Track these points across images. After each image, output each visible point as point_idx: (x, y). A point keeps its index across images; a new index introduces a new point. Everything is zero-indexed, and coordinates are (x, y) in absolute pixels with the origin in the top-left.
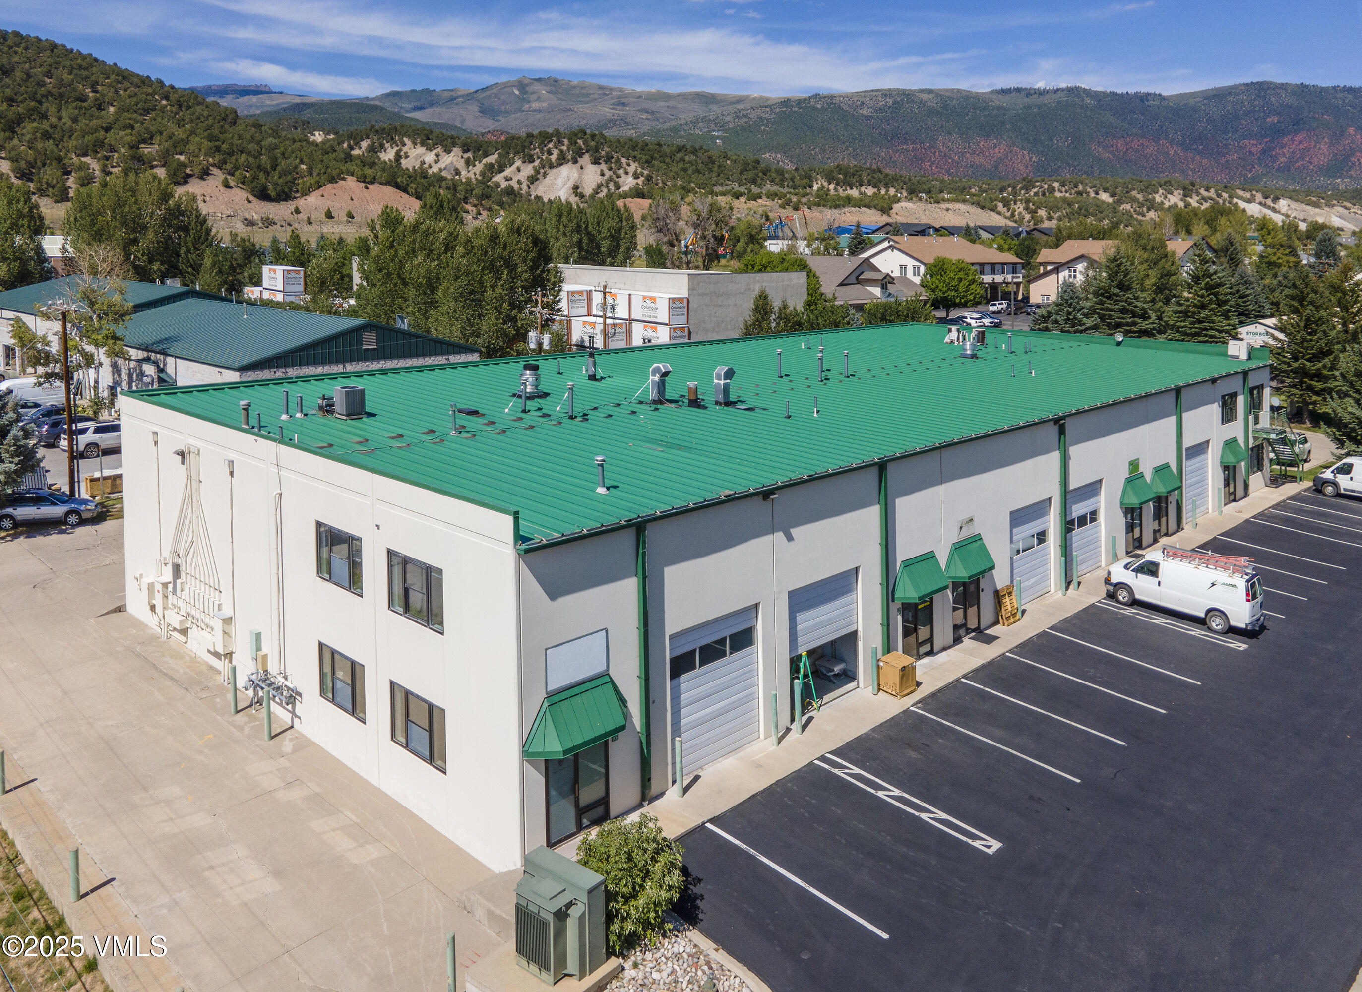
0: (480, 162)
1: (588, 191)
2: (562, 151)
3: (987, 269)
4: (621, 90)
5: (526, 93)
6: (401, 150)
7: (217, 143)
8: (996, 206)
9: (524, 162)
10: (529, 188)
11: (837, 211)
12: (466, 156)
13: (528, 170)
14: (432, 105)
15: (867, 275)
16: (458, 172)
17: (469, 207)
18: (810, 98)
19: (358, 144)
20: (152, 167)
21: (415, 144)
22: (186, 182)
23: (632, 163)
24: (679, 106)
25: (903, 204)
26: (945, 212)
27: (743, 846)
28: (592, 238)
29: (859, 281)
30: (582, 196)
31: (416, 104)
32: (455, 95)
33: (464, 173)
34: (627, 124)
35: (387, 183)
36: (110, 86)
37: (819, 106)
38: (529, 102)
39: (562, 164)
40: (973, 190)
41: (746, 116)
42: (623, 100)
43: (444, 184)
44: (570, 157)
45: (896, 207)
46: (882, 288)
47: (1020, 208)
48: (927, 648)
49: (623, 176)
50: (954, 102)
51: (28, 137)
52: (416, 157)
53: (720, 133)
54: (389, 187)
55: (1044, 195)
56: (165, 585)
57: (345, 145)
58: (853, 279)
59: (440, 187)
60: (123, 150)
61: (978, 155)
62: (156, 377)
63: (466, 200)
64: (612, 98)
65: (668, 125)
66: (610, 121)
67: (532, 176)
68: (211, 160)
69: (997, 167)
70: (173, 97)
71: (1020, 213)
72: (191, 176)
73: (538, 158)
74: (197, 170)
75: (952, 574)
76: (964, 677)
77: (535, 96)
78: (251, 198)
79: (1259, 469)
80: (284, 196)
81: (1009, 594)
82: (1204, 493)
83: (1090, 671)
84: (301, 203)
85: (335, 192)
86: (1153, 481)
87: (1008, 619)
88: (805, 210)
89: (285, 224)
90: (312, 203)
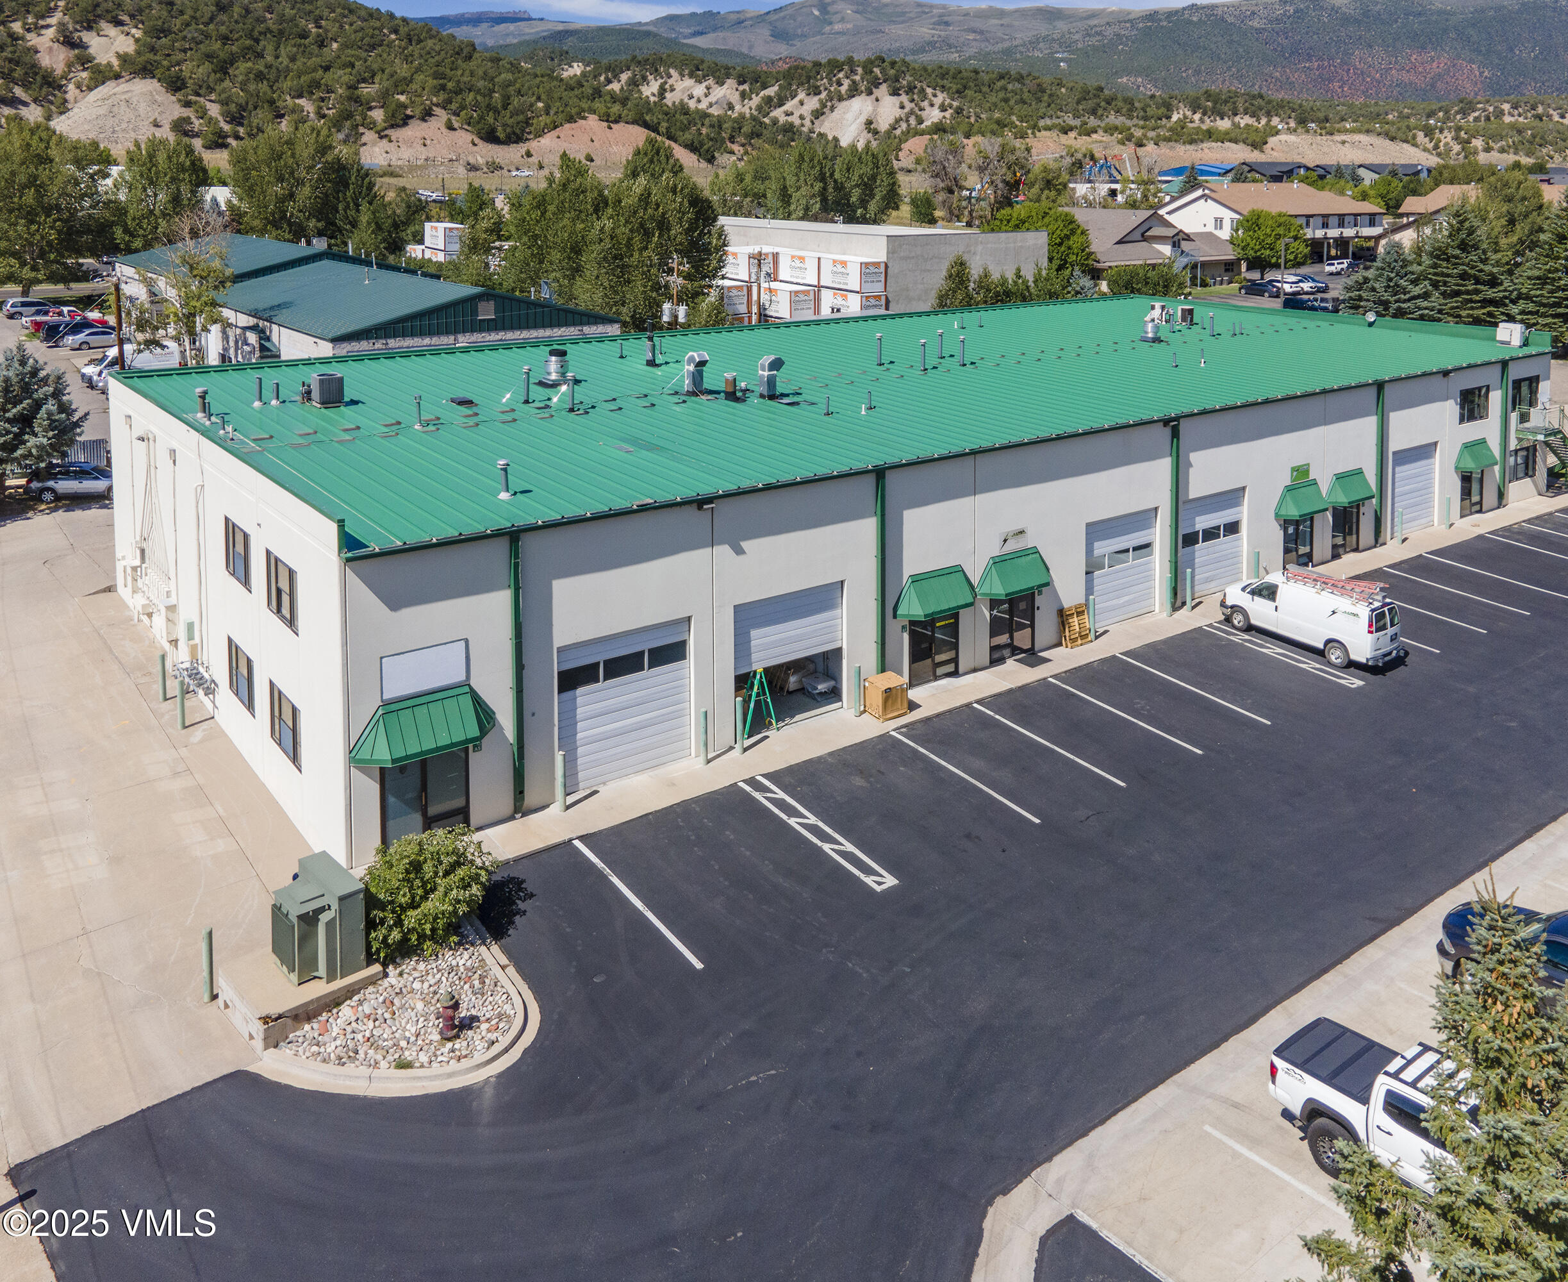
0: (757, 95)
1: (883, 125)
2: (854, 82)
3: (1334, 221)
5: (827, 13)
6: (666, 83)
7: (441, 81)
8: (1414, 137)
9: (809, 95)
10: (813, 123)
11: (1192, 147)
12: (741, 88)
13: (813, 103)
14: (715, 29)
15: (1156, 231)
16: (731, 107)
17: (733, 146)
19: (616, 77)
20: (370, 109)
21: (682, 75)
22: (405, 124)
23: (938, 93)
25: (1283, 137)
26: (1340, 146)
27: (600, 864)
29: (1144, 238)
30: (876, 132)
31: (697, 28)
32: (743, 17)
33: (738, 107)
34: (950, 46)
35: (634, 122)
36: (335, 20)
38: (832, 23)
39: (853, 96)
40: (1390, 117)
41: (1099, 33)
42: (947, 18)
43: (707, 121)
44: (863, 88)
45: (1272, 141)
46: (1174, 246)
47: (1447, 137)
48: (950, 668)
49: (928, 108)
51: (240, 78)
52: (683, 91)
53: (1065, 55)
54: (636, 127)
55: (1488, 119)
57: (602, 78)
58: (1137, 235)
60: (340, 91)
61: (1408, 71)
62: (257, 346)
63: (732, 138)
64: (932, 17)
65: (1000, 46)
66: (929, 43)
67: (817, 110)
68: (435, 99)
69: (1433, 86)
70: (403, 31)
71: (1447, 144)
72: (411, 117)
73: (826, 89)
74: (418, 111)
75: (986, 589)
76: (978, 702)
77: (839, 16)
78: (477, 140)
79: (1527, 475)
80: (515, 138)
81: (1080, 613)
82: (1425, 503)
83: (1140, 703)
84: (533, 145)
85: (572, 132)
86: (1331, 491)
87: (1074, 640)
88: (1150, 147)
89: (513, 169)
90: (545, 145)
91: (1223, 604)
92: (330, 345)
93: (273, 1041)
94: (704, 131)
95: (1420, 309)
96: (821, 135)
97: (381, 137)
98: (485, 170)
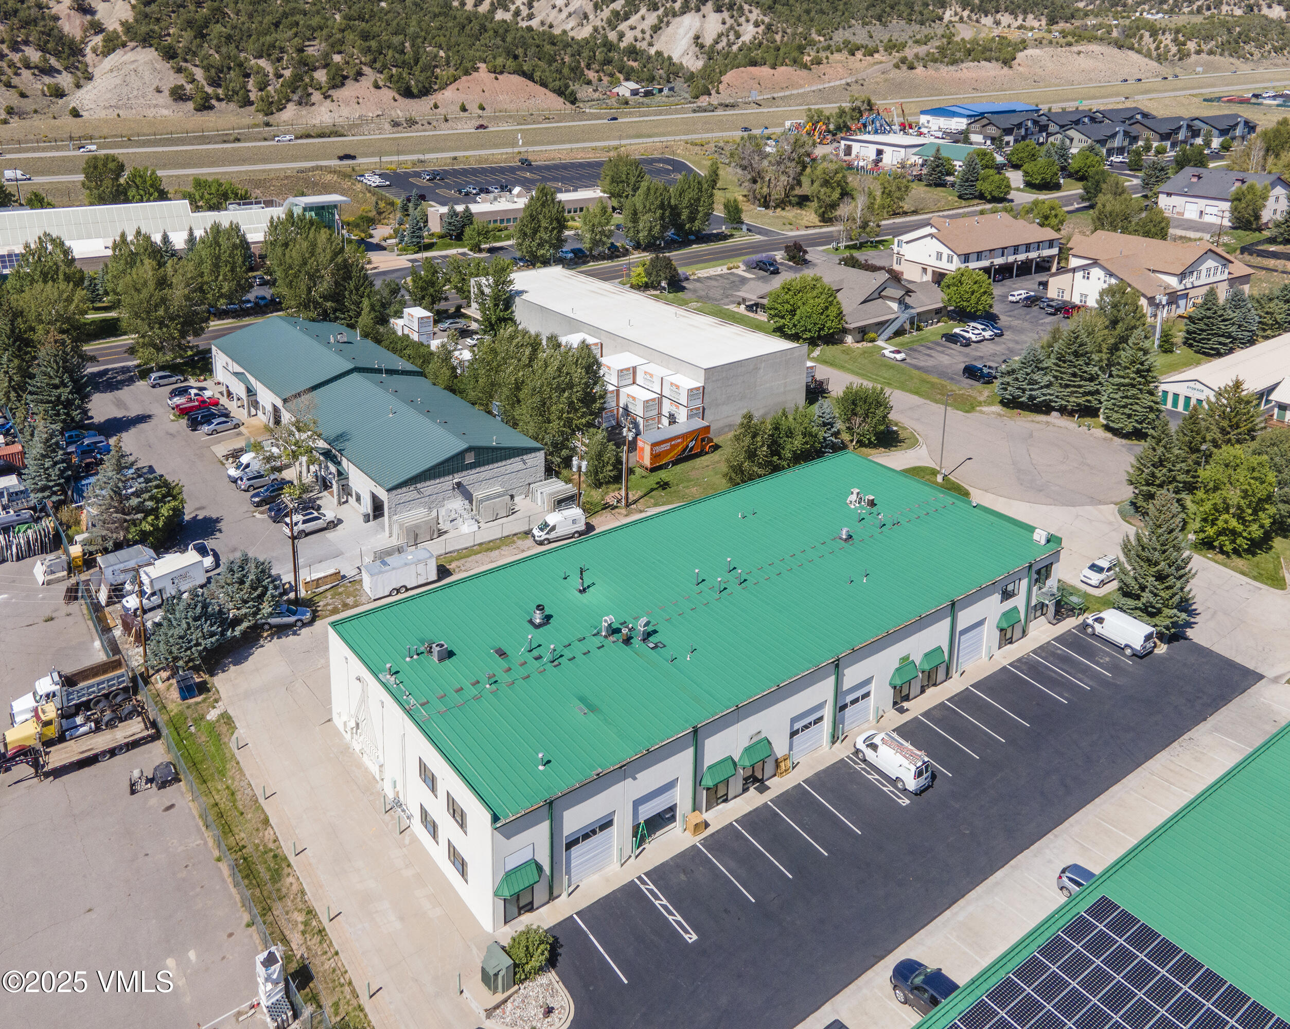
0: (608, 7)
1: (708, 40)
7: (368, 42)
8: (1142, 37)
9: (649, 10)
10: (652, 37)
11: (952, 68)
13: (652, 18)
16: (585, 20)
17: (590, 75)
20: (315, 69)
22: (343, 85)
23: (753, 8)
27: (585, 929)
28: (673, 210)
29: (880, 297)
30: (702, 46)
33: (591, 17)
39: (685, 13)
43: (570, 48)
44: (693, 5)
45: (1020, 56)
47: (1167, 39)
48: (723, 799)
49: (744, 24)
51: (215, 42)
54: (517, 76)
58: (876, 294)
60: (290, 52)
67: (655, 26)
68: (363, 59)
71: (1166, 46)
72: (346, 78)
73: (663, 5)
74: (352, 73)
75: (743, 762)
76: (736, 821)
78: (397, 97)
80: (425, 92)
81: (786, 759)
84: (438, 97)
85: (468, 85)
87: (781, 773)
88: (919, 70)
89: (426, 123)
90: (448, 97)
94: (567, 59)
96: (659, 54)
97: (326, 98)
98: (405, 125)
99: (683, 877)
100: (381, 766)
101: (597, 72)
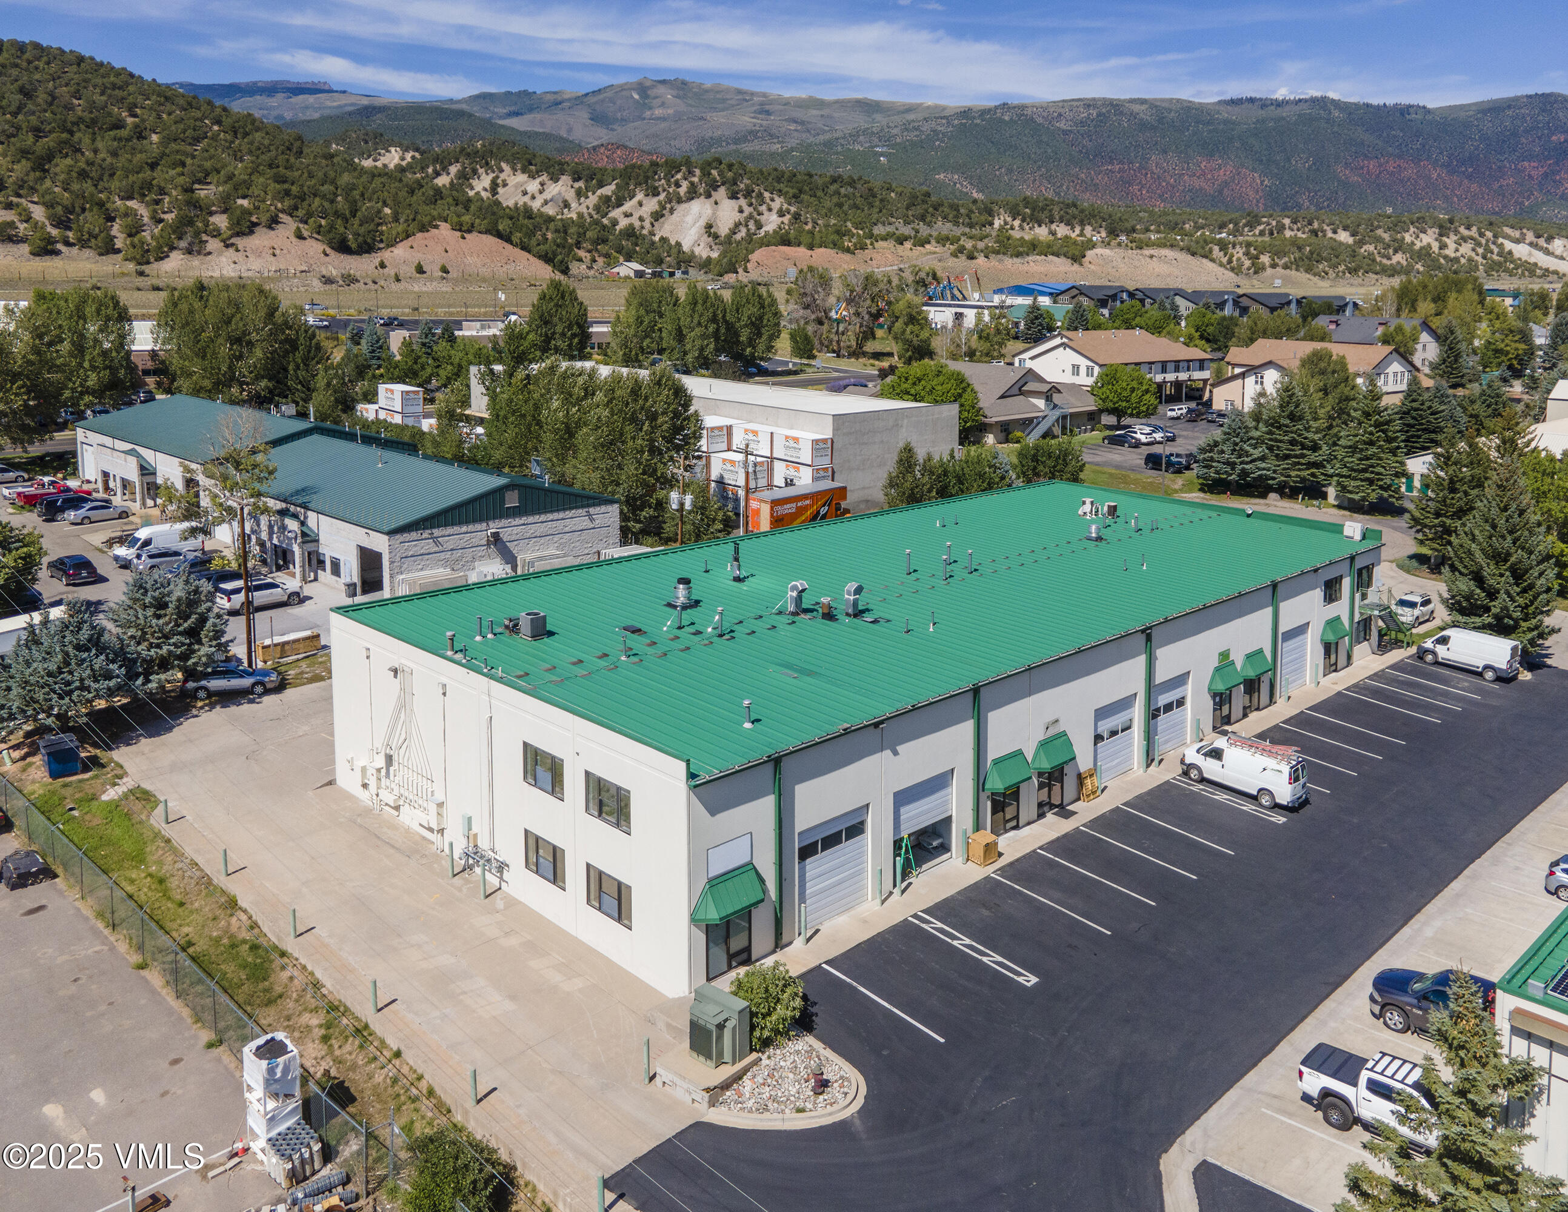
0: (594, 193)
1: (723, 230)
2: (692, 184)
3: (1170, 366)
4: (764, 95)
5: (647, 97)
6: (497, 177)
7: (286, 186)
8: (1211, 250)
9: (647, 195)
10: (653, 226)
11: (1017, 260)
12: (577, 185)
13: (652, 204)
14: (531, 110)
15: (1031, 386)
16: (566, 205)
17: (581, 253)
18: (996, 107)
19: (445, 169)
20: (211, 214)
21: (514, 170)
22: (252, 232)
23: (776, 198)
24: (836, 115)
25: (1098, 251)
26: (1148, 260)
27: (848, 980)
28: (729, 326)
29: (1021, 393)
30: (716, 236)
31: (513, 108)
32: (560, 99)
33: (574, 205)
34: (771, 135)
35: (487, 232)
36: (151, 109)
37: (1007, 118)
38: (650, 108)
39: (692, 199)
40: (1187, 226)
41: (916, 129)
42: (767, 107)
43: (552, 226)
44: (702, 190)
45: (1090, 254)
46: (1047, 400)
47: (1238, 252)
48: (1014, 823)
49: (766, 213)
50: (1173, 114)
51: (62, 177)
52: (516, 186)
53: (885, 149)
54: (490, 237)
55: (1271, 233)
56: (379, 770)
57: (430, 170)
58: (1015, 390)
59: (547, 229)
60: (174, 193)
61: (1199, 178)
62: (299, 532)
63: (578, 245)
64: (753, 105)
65: (821, 138)
66: (751, 132)
67: (656, 213)
68: (279, 205)
69: (1220, 192)
70: (227, 121)
71: (1239, 259)
72: (255, 225)
73: (664, 190)
74: (264, 218)
75: (1037, 765)
76: (1040, 848)
77: (658, 101)
78: (328, 250)
79: (1365, 639)
80: (366, 248)
81: (1091, 776)
82: (1300, 670)
83: (1147, 843)
84: (386, 255)
85: (426, 242)
86: (1244, 667)
87: (1088, 796)
88: (981, 260)
89: (369, 282)
90: (400, 255)
91: (1182, 762)
92: (386, 537)
93: (712, 1103)
94: (550, 236)
95: (1259, 469)
96: (663, 240)
97: (227, 246)
98: (341, 282)
99: (986, 913)
100: (440, 805)
101: (589, 251)
